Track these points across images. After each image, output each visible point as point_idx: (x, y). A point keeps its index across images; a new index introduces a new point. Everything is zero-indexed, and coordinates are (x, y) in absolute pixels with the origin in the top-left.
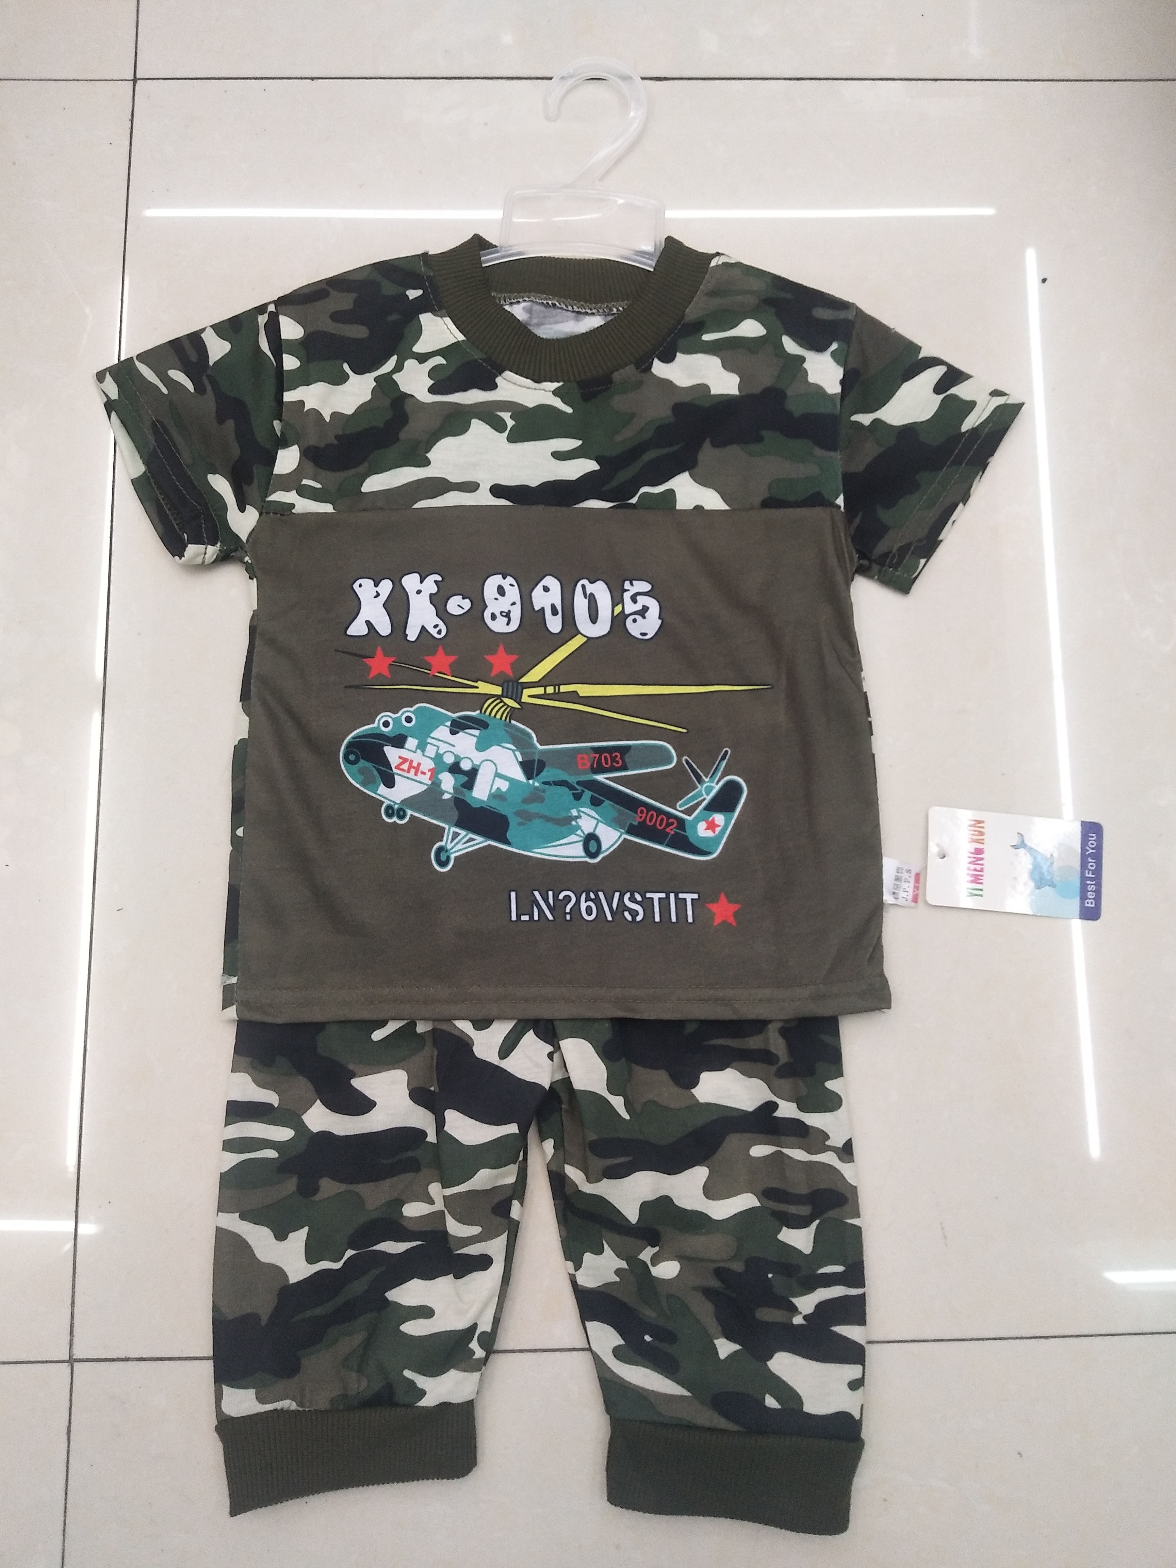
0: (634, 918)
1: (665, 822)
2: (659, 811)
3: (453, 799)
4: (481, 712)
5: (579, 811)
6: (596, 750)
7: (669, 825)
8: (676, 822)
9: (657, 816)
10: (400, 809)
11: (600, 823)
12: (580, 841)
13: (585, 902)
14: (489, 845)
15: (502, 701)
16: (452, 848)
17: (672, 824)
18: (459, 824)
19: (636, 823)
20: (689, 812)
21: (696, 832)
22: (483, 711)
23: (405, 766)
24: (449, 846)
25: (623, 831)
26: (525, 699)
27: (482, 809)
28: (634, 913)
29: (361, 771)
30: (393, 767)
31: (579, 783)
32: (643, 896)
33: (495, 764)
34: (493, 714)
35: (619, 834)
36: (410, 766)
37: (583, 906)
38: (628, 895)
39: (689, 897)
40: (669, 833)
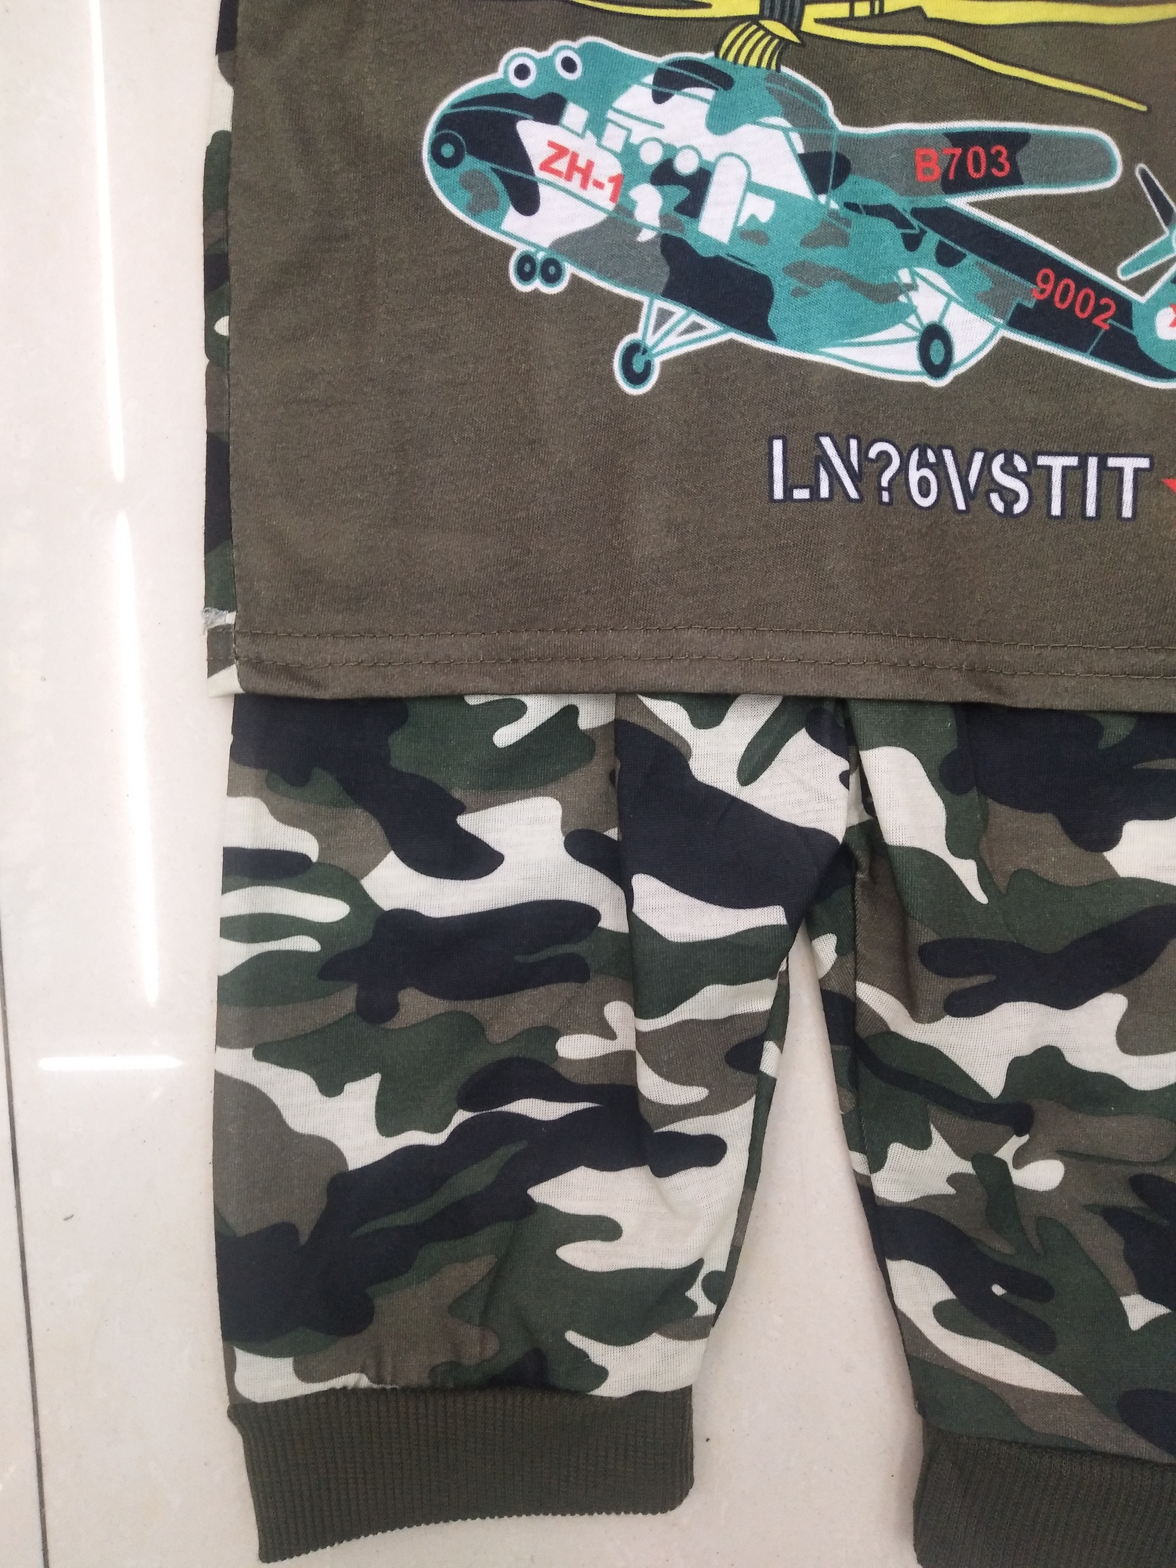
0: (1009, 506)
1: (1092, 303)
2: (1082, 280)
3: (659, 240)
4: (717, 55)
5: (913, 274)
6: (958, 139)
7: (1099, 309)
8: (1114, 307)
9: (1078, 290)
10: (549, 262)
11: (953, 306)
12: (914, 339)
13: (918, 469)
14: (731, 343)
15: (761, 27)
16: (656, 345)
17: (1107, 308)
18: (671, 293)
19: (1030, 305)
20: (1141, 284)
21: (1152, 329)
22: (721, 55)
23: (562, 165)
24: (650, 341)
25: (1002, 322)
26: (808, 25)
27: (718, 260)
28: (1010, 496)
29: (467, 183)
30: (536, 165)
31: (916, 212)
32: (1031, 463)
33: (747, 165)
34: (742, 60)
35: (991, 327)
36: (573, 166)
37: (914, 475)
38: (999, 460)
39: (1129, 465)
40: (1100, 328)
